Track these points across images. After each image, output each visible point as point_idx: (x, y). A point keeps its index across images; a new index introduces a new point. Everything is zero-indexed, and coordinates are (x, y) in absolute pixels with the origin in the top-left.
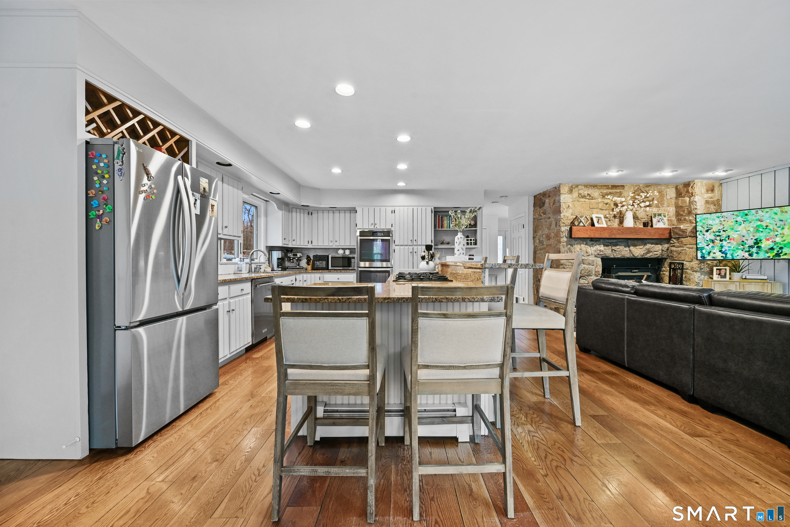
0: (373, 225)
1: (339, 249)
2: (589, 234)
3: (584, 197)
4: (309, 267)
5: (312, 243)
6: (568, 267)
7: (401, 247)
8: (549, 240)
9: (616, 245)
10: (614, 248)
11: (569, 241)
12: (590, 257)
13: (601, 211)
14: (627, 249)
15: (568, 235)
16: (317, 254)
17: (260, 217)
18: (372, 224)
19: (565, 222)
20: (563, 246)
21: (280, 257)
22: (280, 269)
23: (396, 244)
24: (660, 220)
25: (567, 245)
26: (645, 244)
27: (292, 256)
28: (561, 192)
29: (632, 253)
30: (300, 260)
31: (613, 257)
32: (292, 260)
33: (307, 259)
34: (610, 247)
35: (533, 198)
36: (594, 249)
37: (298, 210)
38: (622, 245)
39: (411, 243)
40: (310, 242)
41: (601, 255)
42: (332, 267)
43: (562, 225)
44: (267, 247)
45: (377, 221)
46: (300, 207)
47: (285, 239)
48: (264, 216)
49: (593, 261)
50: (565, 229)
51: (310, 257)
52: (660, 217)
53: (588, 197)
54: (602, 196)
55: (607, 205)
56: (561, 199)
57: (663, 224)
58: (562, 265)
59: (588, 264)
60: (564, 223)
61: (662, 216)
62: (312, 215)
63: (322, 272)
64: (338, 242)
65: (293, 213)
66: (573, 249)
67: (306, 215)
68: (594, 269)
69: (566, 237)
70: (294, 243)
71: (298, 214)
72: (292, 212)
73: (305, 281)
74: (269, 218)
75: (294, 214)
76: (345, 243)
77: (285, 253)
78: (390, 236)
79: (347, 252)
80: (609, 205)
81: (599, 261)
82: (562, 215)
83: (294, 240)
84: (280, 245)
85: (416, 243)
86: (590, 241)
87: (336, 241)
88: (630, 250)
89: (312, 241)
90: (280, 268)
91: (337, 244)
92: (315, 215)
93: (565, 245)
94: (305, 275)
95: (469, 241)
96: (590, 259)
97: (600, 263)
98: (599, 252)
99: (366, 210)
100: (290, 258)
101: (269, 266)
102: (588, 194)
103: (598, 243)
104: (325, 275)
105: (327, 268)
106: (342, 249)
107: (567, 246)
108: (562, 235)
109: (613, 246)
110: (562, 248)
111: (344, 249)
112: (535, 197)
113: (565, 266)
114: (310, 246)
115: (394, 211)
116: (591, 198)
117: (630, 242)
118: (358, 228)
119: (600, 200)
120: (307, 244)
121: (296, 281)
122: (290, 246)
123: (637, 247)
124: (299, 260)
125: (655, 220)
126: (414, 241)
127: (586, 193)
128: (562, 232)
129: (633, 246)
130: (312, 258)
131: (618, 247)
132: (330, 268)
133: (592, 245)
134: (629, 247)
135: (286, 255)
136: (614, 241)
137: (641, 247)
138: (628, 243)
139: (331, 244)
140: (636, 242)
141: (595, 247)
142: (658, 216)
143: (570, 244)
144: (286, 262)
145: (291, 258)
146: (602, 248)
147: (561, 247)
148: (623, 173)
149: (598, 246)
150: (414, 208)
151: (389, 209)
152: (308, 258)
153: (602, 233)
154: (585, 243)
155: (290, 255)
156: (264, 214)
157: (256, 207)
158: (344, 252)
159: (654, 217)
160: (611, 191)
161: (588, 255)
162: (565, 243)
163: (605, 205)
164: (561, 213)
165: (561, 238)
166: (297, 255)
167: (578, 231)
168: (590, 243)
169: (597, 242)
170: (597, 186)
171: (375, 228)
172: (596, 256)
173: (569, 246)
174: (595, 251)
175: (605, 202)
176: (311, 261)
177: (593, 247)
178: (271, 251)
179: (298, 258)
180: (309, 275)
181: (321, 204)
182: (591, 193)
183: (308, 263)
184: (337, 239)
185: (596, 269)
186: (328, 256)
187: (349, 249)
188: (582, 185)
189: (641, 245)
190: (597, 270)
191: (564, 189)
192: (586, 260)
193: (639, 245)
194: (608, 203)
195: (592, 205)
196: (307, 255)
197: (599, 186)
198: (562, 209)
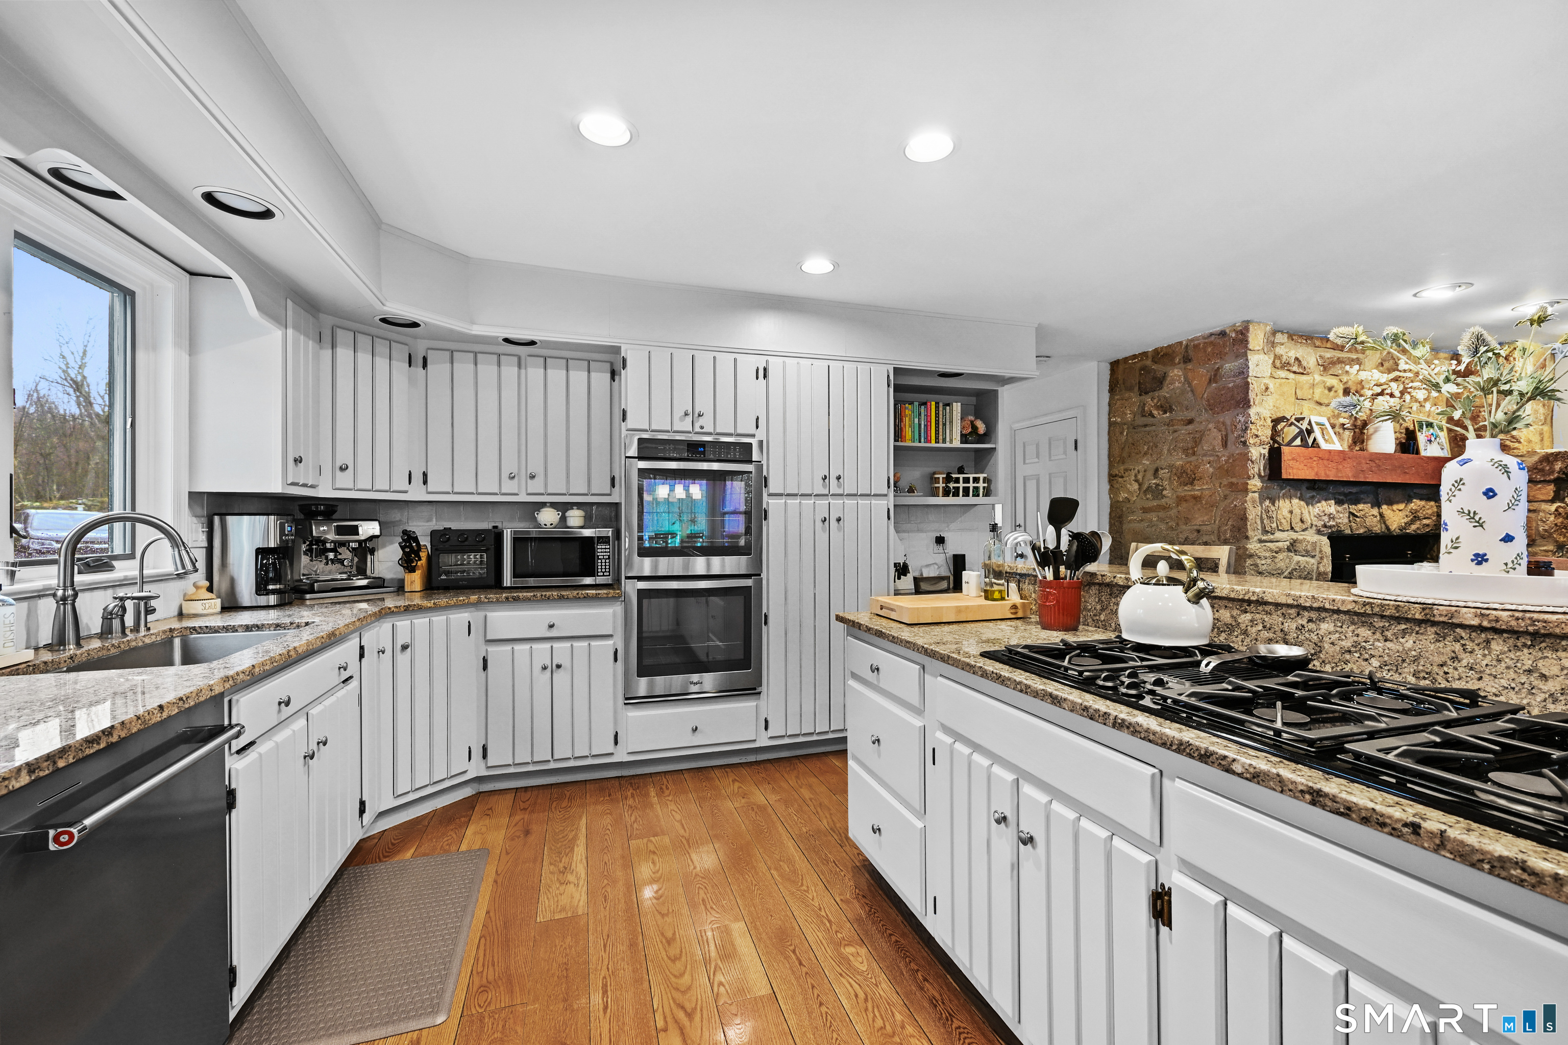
0: (690, 419)
1: (543, 505)
2: (1316, 470)
3: (1285, 366)
4: (415, 581)
5: (425, 482)
6: (1263, 562)
7: (790, 501)
8: (1192, 484)
9: (1356, 502)
10: (1353, 508)
11: (1266, 488)
12: (1306, 533)
13: (1318, 407)
14: (1375, 511)
15: (1264, 470)
16: (448, 525)
17: (155, 347)
18: (686, 414)
19: (1259, 433)
20: (1254, 502)
21: (272, 545)
22: (272, 599)
23: (772, 490)
24: (1433, 439)
25: (1262, 500)
26: (1409, 500)
27: (331, 536)
28: (1251, 346)
29: (1385, 523)
30: (372, 551)
31: (1350, 532)
32: (334, 550)
33: (403, 548)
34: (1346, 506)
35: (1109, 367)
36: (1317, 510)
37: (364, 341)
38: (1368, 500)
39: (824, 486)
40: (418, 478)
41: (1330, 527)
42: (515, 575)
43: (1252, 441)
44: (194, 497)
45: (704, 404)
46: (374, 331)
47: (298, 461)
48: (177, 344)
49: (1314, 544)
50: (1258, 452)
51: (416, 540)
52: (1431, 431)
53: (1295, 369)
54: (1322, 368)
55: (1332, 393)
56: (1250, 364)
57: (1439, 447)
58: (1251, 556)
59: (1304, 553)
60: (1257, 436)
61: (1436, 427)
62: (425, 365)
63: (479, 603)
64: (539, 480)
65: (340, 351)
66: (1275, 513)
67: (401, 366)
68: (1315, 567)
69: (1260, 476)
70: (344, 479)
71: (364, 358)
72: (333, 346)
73: (404, 648)
74: (209, 360)
75: (344, 354)
76: (568, 482)
77: (296, 522)
78: (750, 461)
79: (575, 518)
80: (1336, 391)
81: (1325, 543)
82: (1252, 411)
83: (343, 469)
84: (276, 487)
85: (839, 486)
86: (1308, 488)
87: (532, 477)
88: (1381, 515)
89: (425, 475)
90: (273, 592)
91: (536, 486)
92: (438, 369)
93: (1258, 500)
94: (403, 624)
95: (971, 485)
96: (1308, 538)
97: (1327, 550)
98: (1326, 519)
99: (661, 360)
100: (324, 542)
101: (210, 589)
102: (1297, 359)
103: (1325, 494)
104: (491, 615)
105: (496, 584)
106: (554, 505)
107: (1261, 504)
108: (1251, 472)
109: (1351, 505)
110: (1251, 508)
111: (563, 507)
112: (1115, 365)
113: (1258, 561)
114: (416, 493)
115: (765, 369)
116: (1301, 371)
117: (1382, 493)
118: (629, 427)
119: (1318, 378)
120: (404, 485)
121: (362, 656)
122: (325, 491)
123: (1395, 507)
124: (366, 549)
125: (1421, 438)
126: (833, 481)
127: (1292, 354)
128: (1252, 462)
129: (1387, 504)
130: (425, 541)
131: (1361, 506)
132: (508, 580)
133: (1309, 502)
134: (1379, 507)
135: (303, 532)
136: (1354, 490)
137: (1402, 506)
138: (1378, 495)
139: (509, 486)
140: (1391, 494)
141: (1319, 505)
142: (1427, 427)
143: (1268, 498)
144: (305, 559)
145: (328, 545)
146: (1329, 507)
147: (1249, 505)
148: (1471, 290)
149: (1323, 503)
150: (831, 363)
151: (747, 365)
152: (409, 541)
153: (1341, 467)
154: (1299, 495)
155: (326, 531)
156: (177, 334)
157: (128, 295)
158: (563, 519)
159: (1419, 431)
160: (1340, 356)
161: (1304, 527)
162: (1256, 495)
163: (1326, 392)
164: (1249, 407)
165: (1249, 478)
166: (354, 530)
167: (1293, 459)
168: (1308, 495)
169: (1322, 492)
170: (1312, 338)
171: (697, 429)
172: (1319, 532)
173: (1267, 503)
174: (1319, 517)
175: (1328, 384)
176: (423, 555)
177: (1312, 505)
178: (222, 515)
179: (360, 542)
180: (421, 621)
181: (473, 323)
182: (1303, 357)
183: (408, 562)
184: (536, 466)
185: (1321, 565)
186: (498, 535)
187: (579, 505)
188: (1282, 332)
189: (1402, 502)
190: (1322, 569)
191: (1256, 339)
192: (1301, 542)
193: (1398, 503)
194: (1333, 387)
195: (1302, 388)
196: (405, 532)
197: (1317, 338)
198: (1252, 395)
